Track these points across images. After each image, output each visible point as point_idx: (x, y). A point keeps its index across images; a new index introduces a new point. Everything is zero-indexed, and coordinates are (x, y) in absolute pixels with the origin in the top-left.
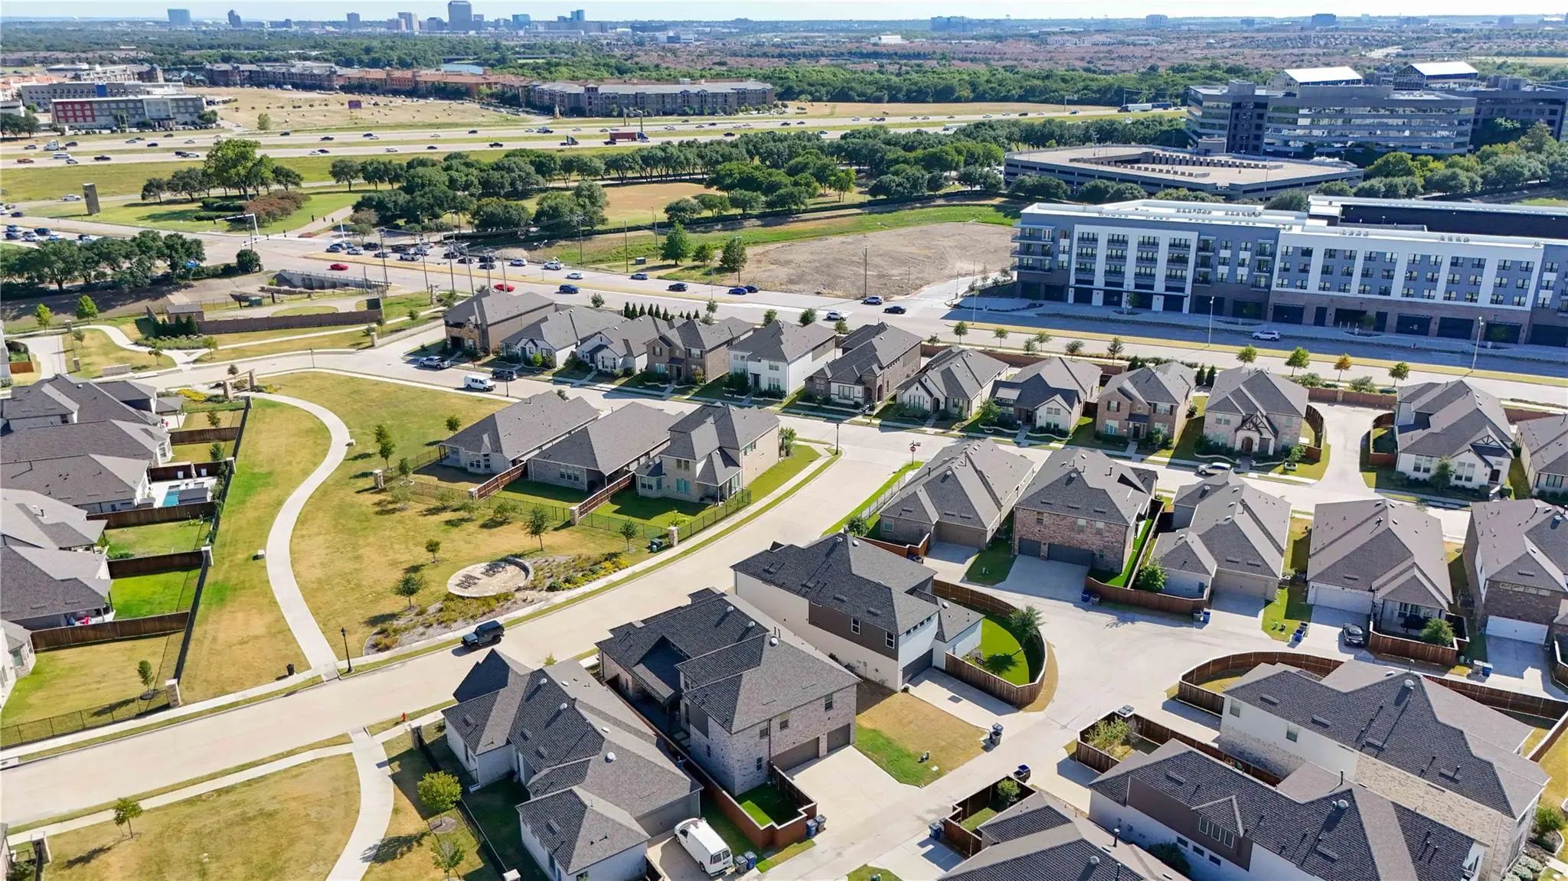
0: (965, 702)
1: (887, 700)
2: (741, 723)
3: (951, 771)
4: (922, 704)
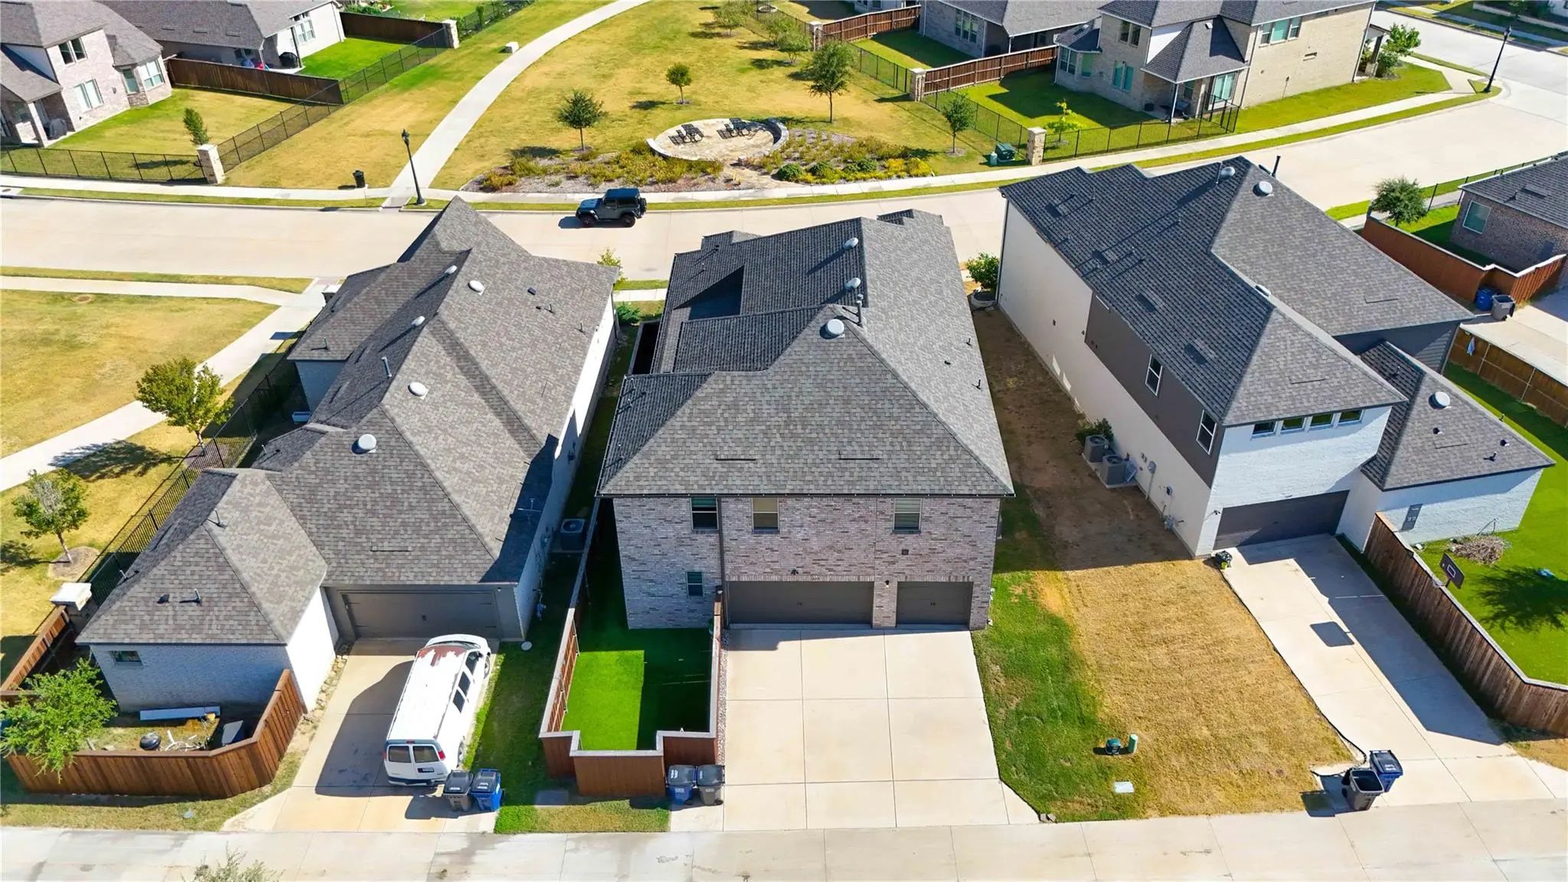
1: (1156, 567)
2: (637, 478)
3: (1162, 815)
4: (1235, 611)
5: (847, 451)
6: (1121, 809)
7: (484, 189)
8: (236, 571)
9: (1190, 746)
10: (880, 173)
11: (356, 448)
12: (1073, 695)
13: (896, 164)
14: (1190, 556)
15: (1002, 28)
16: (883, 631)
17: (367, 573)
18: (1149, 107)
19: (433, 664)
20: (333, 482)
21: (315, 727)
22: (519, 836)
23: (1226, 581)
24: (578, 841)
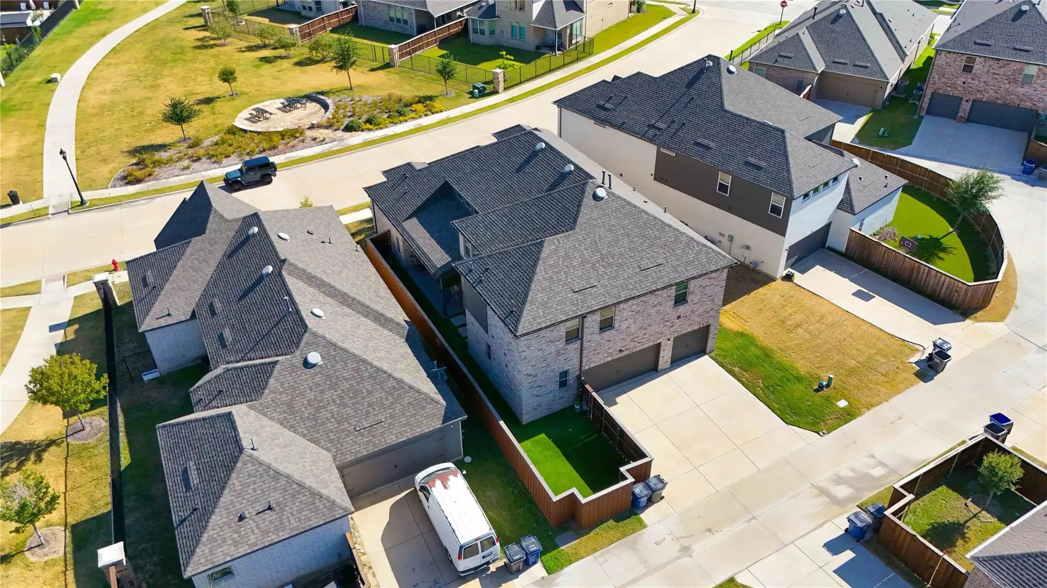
0: (878, 300)
1: (761, 290)
2: (534, 319)
3: (868, 409)
4: (815, 300)
5: (644, 264)
6: (848, 415)
7: (130, 183)
8: (288, 477)
9: (852, 372)
10: (413, 115)
11: (306, 364)
12: (781, 368)
13: (419, 107)
14: (773, 279)
15: (428, 13)
16: (666, 371)
17: (363, 447)
18: (538, 48)
19: (445, 487)
20: (302, 394)
21: (370, 568)
22: (566, 570)
23: (800, 286)
24: (602, 555)
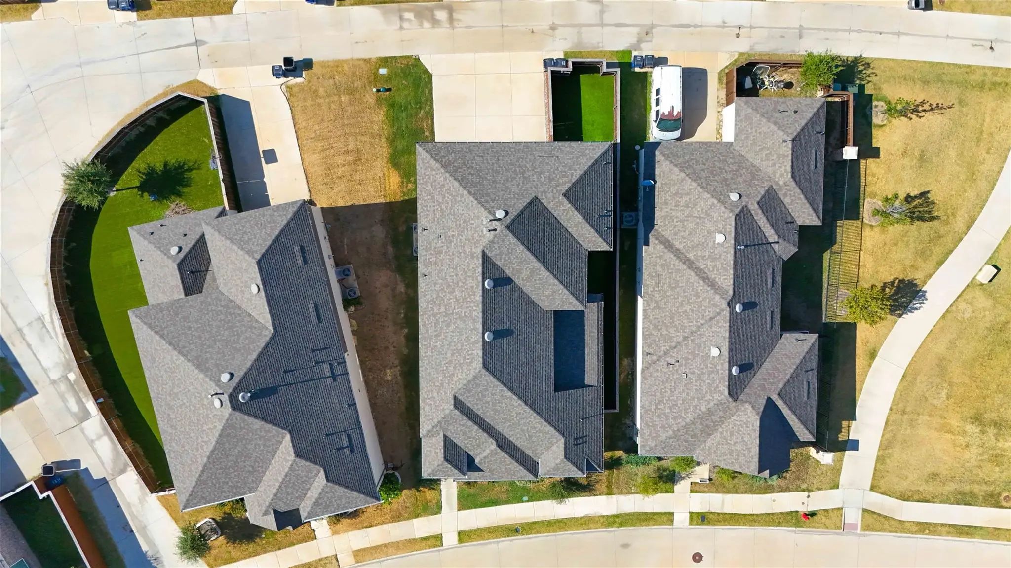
0: (263, 147)
3: (370, 59)
6: (385, 61)
9: (351, 92)
12: (395, 120)
19: (673, 107)
22: (621, 49)
23: (309, 191)
24: (598, 48)
